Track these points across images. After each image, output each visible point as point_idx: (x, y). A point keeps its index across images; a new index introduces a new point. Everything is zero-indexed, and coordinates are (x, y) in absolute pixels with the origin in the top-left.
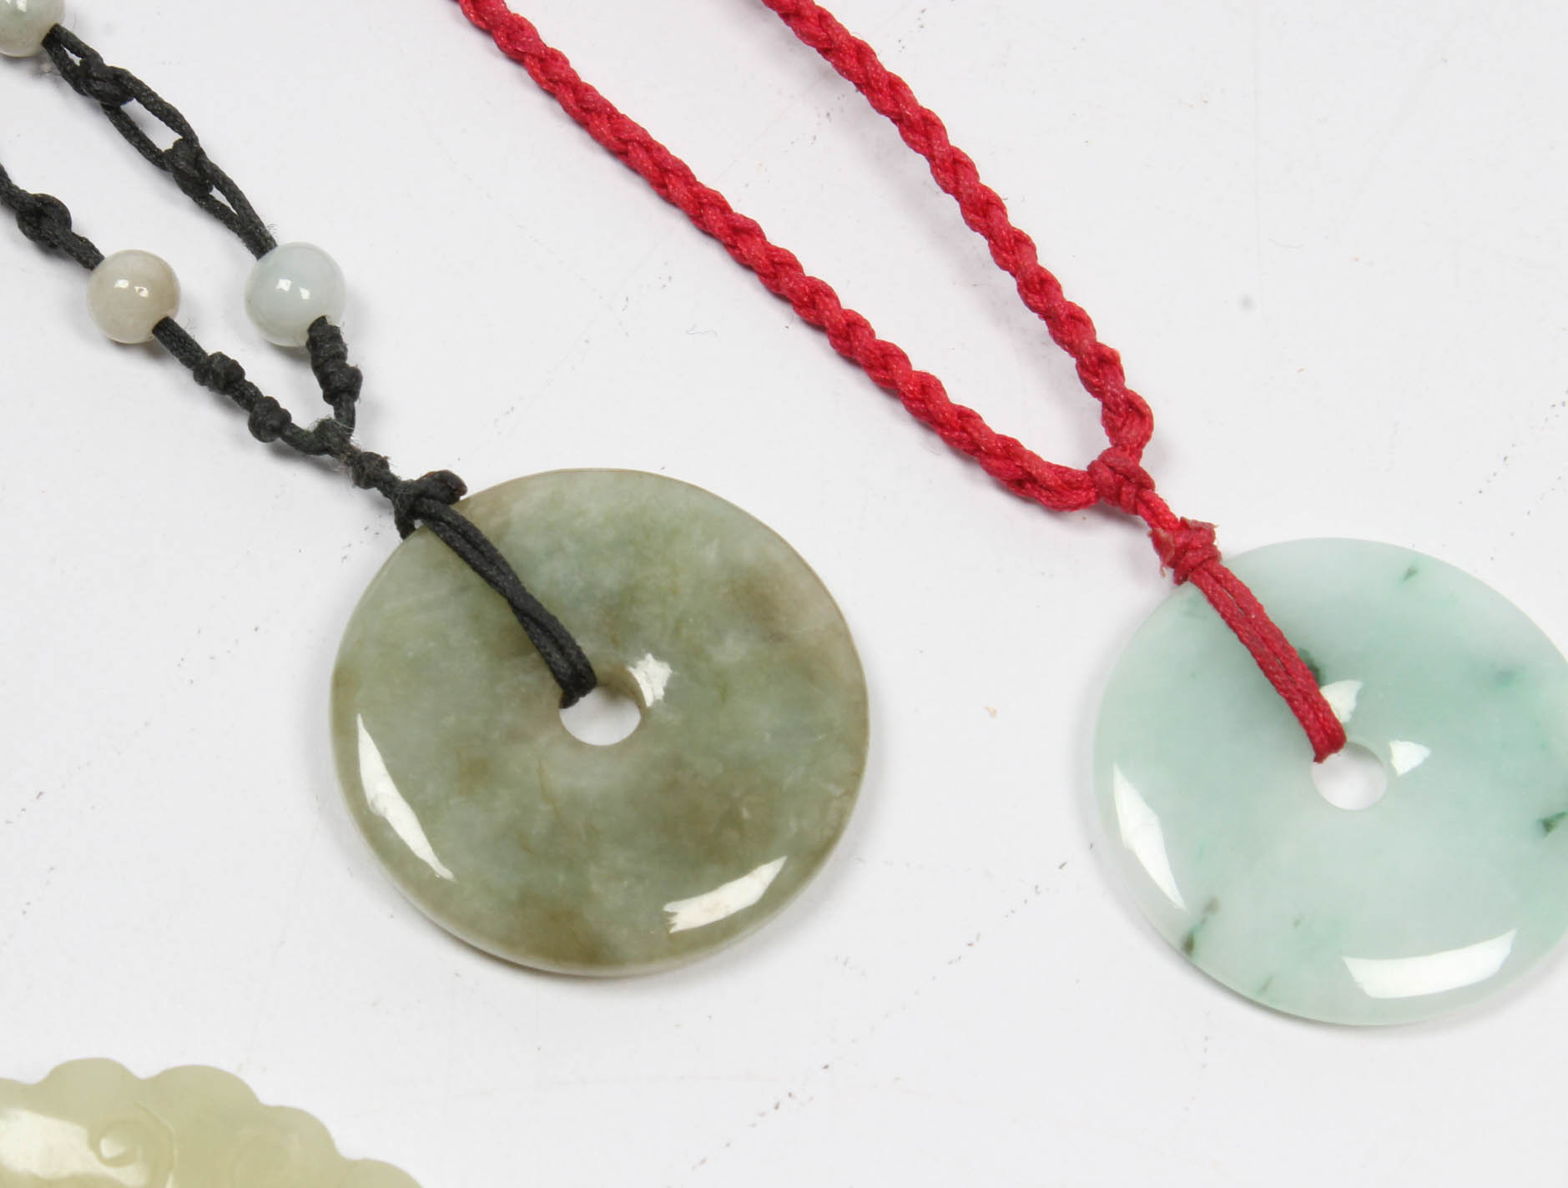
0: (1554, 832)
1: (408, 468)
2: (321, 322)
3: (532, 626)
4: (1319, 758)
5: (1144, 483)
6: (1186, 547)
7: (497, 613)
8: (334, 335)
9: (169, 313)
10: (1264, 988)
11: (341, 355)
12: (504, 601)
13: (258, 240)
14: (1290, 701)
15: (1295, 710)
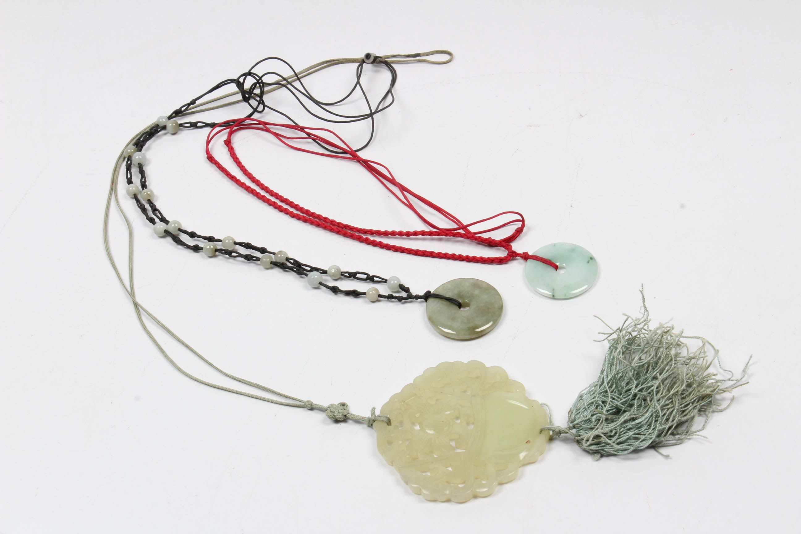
0: (589, 262)
1: (422, 294)
2: (399, 285)
3: (450, 300)
4: (556, 270)
5: (514, 252)
6: (525, 256)
7: (445, 302)
8: (402, 285)
9: (379, 294)
10: (565, 295)
11: (404, 287)
12: (444, 299)
13: (385, 281)
14: (549, 264)
15: (550, 265)
